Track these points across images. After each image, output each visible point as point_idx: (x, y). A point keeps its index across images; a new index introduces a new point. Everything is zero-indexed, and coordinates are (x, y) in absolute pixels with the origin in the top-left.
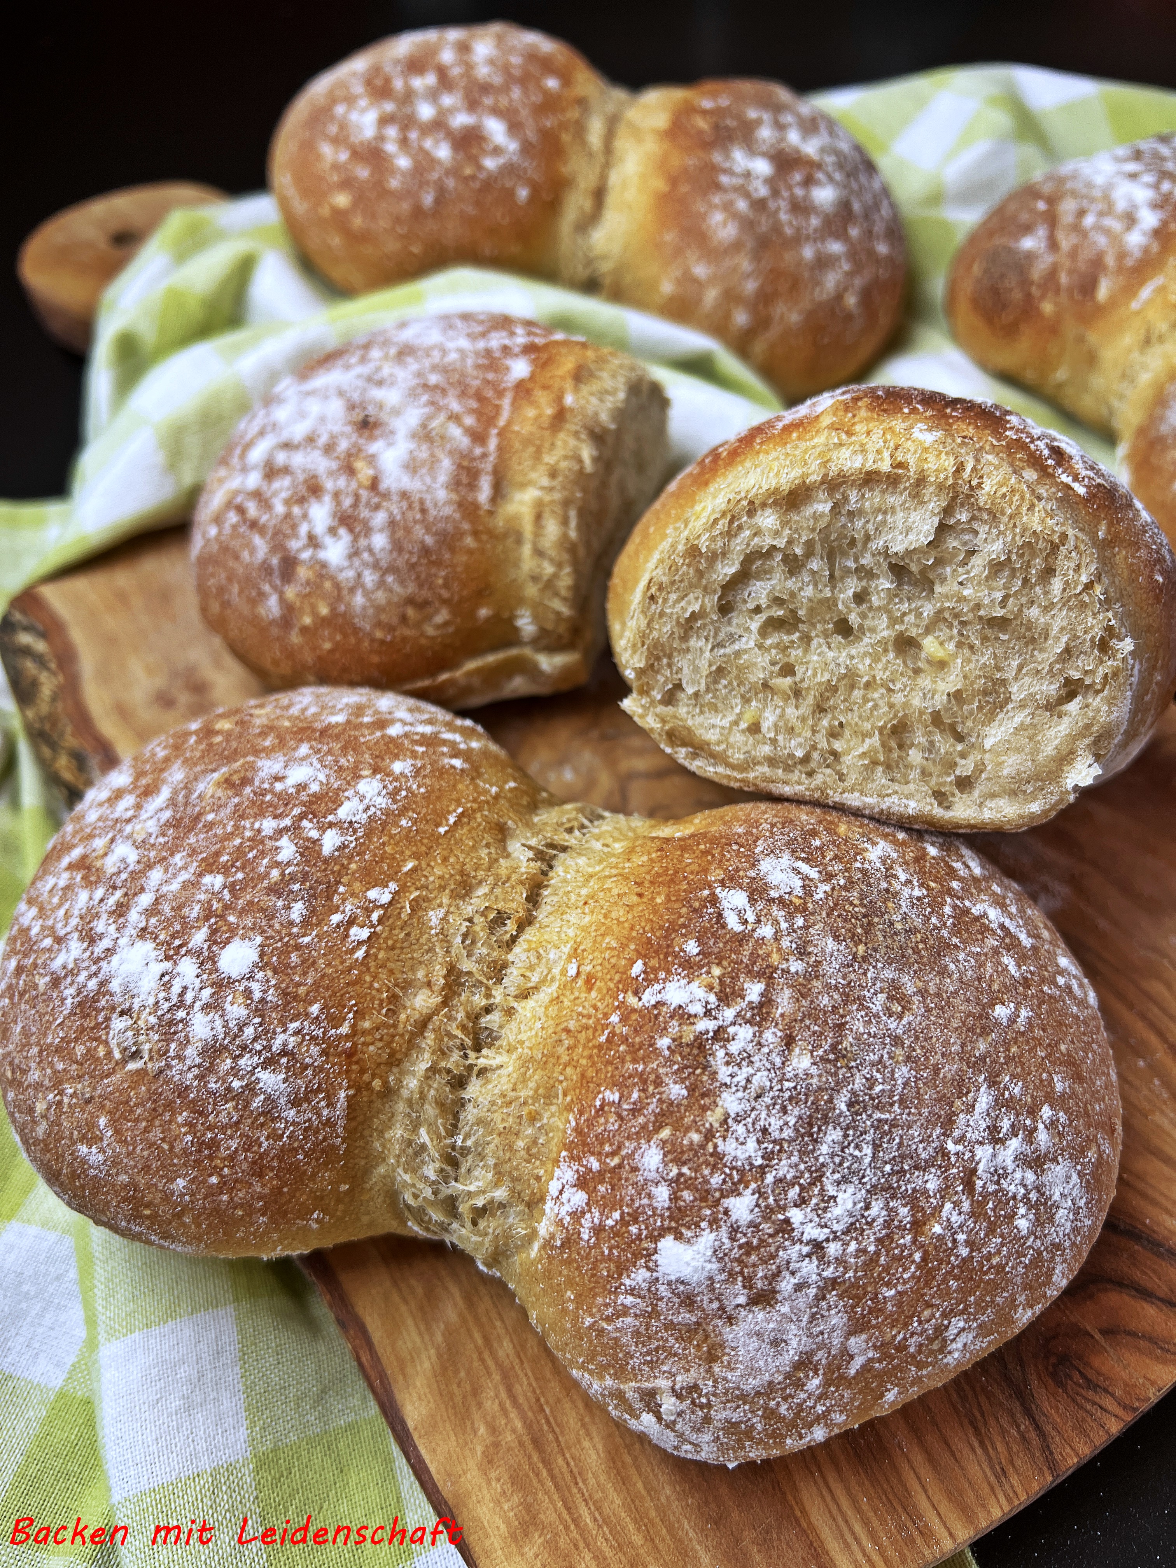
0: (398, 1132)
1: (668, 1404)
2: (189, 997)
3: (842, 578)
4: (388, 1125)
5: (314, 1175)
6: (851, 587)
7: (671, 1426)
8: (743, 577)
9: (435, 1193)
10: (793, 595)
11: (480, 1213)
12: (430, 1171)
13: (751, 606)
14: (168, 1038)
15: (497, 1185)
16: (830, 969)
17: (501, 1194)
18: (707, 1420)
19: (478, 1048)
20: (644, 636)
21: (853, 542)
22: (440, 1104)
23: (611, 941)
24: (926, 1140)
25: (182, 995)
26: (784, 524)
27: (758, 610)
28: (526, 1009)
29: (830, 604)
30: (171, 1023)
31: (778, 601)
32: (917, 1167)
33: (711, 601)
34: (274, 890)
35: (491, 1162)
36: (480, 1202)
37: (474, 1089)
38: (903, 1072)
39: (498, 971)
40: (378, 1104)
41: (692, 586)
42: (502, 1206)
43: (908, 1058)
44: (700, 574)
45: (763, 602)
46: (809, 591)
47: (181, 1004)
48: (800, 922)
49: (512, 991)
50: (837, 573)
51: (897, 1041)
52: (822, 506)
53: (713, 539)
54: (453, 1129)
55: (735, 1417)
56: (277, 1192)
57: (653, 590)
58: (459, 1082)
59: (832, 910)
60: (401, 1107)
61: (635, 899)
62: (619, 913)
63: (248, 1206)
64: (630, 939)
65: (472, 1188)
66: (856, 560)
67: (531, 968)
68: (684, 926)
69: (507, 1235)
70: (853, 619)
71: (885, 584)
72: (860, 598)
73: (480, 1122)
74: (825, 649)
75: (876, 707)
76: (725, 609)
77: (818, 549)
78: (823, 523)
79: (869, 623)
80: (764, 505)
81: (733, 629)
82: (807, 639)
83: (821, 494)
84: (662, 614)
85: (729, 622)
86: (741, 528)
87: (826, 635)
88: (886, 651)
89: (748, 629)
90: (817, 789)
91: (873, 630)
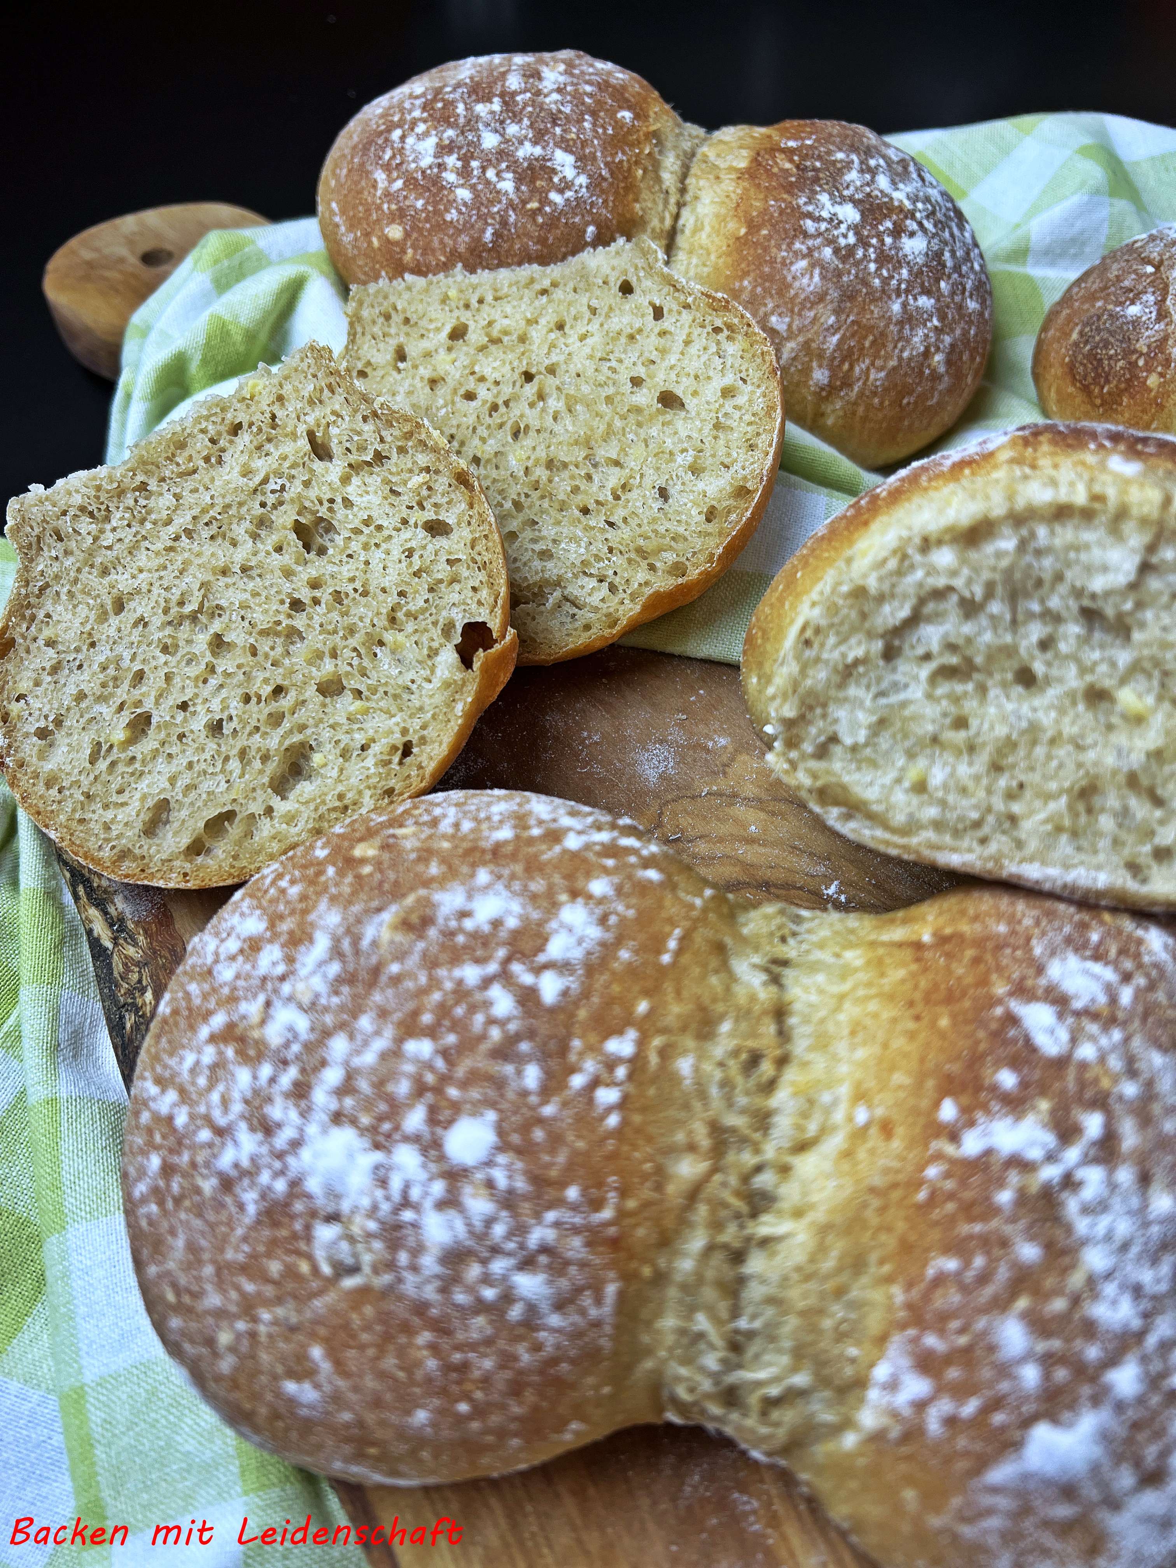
3: (1025, 623)
6: (1035, 632)
8: (914, 620)
10: (969, 641)
13: (920, 651)
20: (795, 685)
21: (1039, 583)
26: (963, 561)
27: (927, 657)
29: (1010, 651)
31: (951, 647)
33: (878, 645)
41: (854, 630)
44: (864, 616)
45: (935, 647)
46: (987, 637)
50: (1020, 617)
52: (1007, 543)
53: (881, 579)
57: (809, 633)
66: (1042, 601)
70: (1039, 668)
71: (1074, 629)
72: (1045, 645)
74: (1003, 700)
75: (1061, 766)
76: (890, 654)
77: (999, 590)
78: (1005, 563)
79: (1055, 672)
80: (940, 542)
81: (898, 677)
82: (982, 690)
83: (1006, 530)
84: (817, 660)
85: (894, 670)
86: (912, 567)
87: (1004, 685)
88: (1074, 703)
89: (916, 678)
90: (990, 858)
91: (1060, 680)
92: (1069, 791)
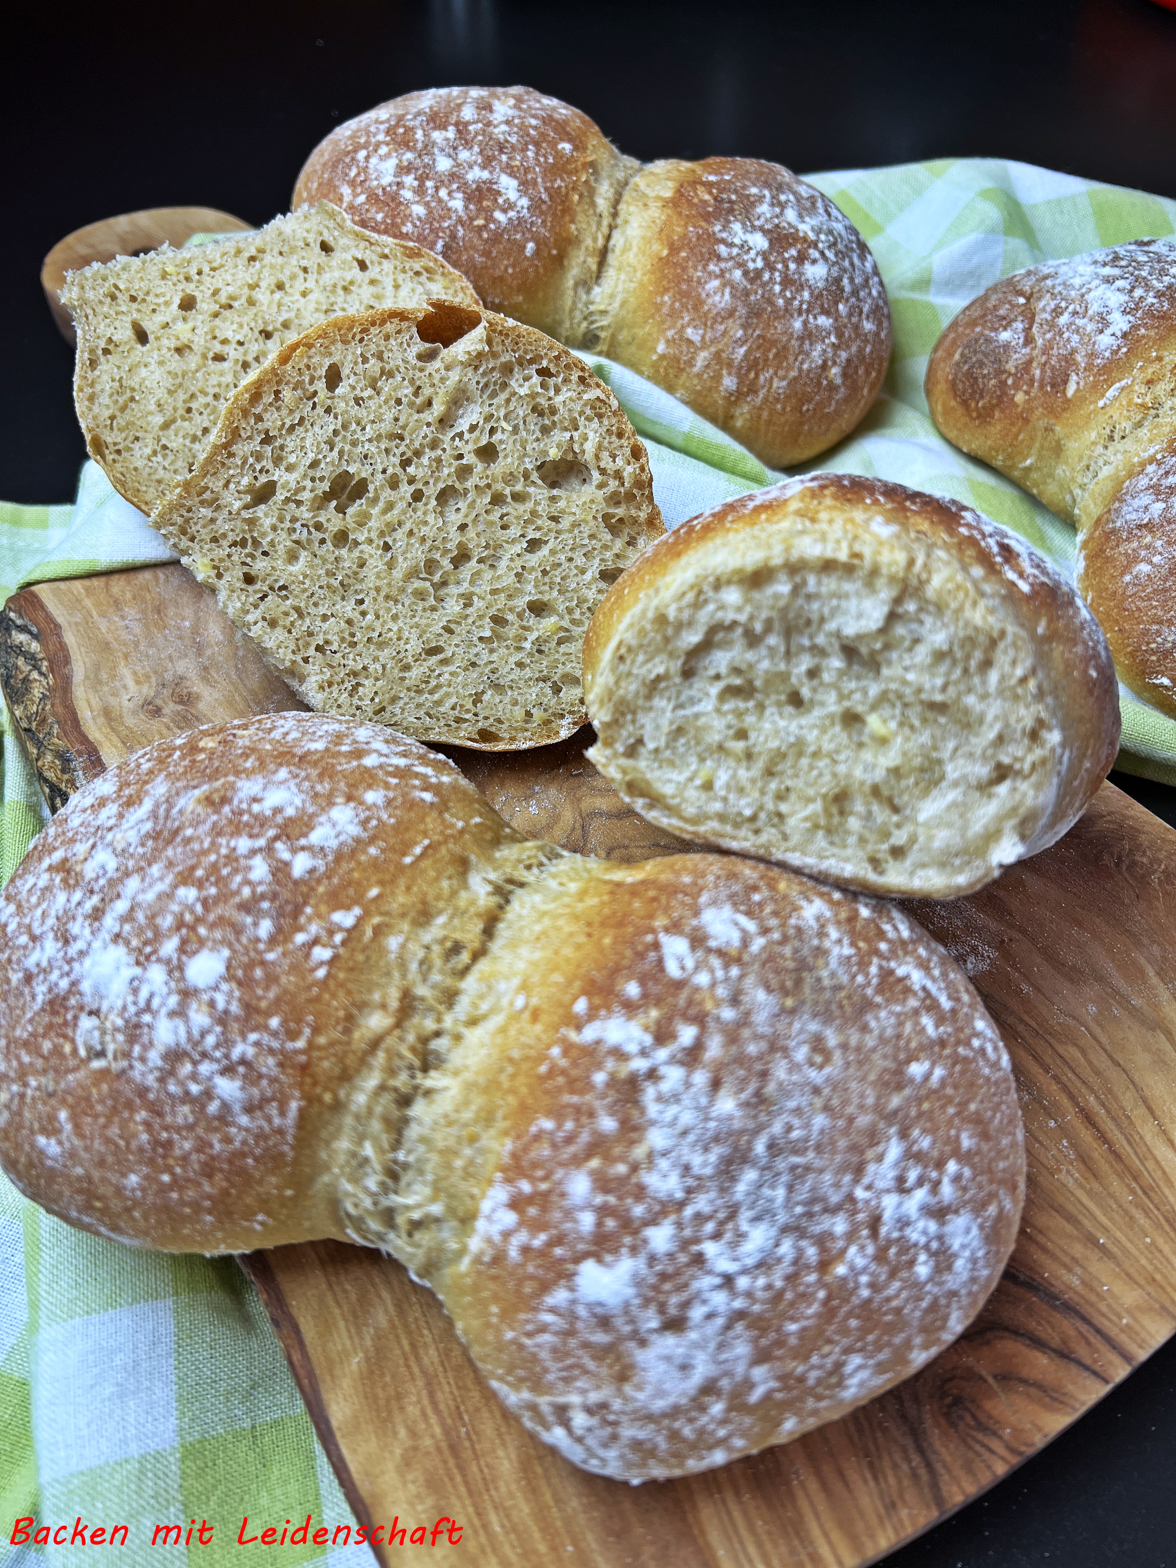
0: (344, 1144)
1: (579, 1419)
2: (156, 1002)
3: (797, 654)
4: (336, 1135)
5: (262, 1179)
6: (805, 663)
7: (580, 1439)
8: (706, 646)
9: (375, 1204)
10: (751, 666)
11: (416, 1225)
12: (372, 1183)
13: (712, 672)
14: (133, 1039)
15: (433, 1200)
16: (760, 1018)
17: (437, 1209)
18: (615, 1436)
19: (425, 1069)
20: (610, 693)
21: (809, 622)
22: (386, 1120)
23: (558, 978)
25: (149, 1000)
26: (747, 600)
27: (717, 677)
28: (474, 1036)
29: (784, 677)
30: (137, 1026)
31: (736, 671)
32: (826, 1210)
33: (676, 666)
34: (245, 907)
35: (430, 1177)
36: (416, 1215)
37: (418, 1108)
38: (820, 1121)
39: (450, 997)
40: (327, 1116)
41: (658, 651)
42: (437, 1220)
43: (827, 1108)
44: (667, 640)
45: (723, 670)
46: (765, 665)
47: (148, 1009)
48: (734, 971)
49: (463, 1017)
50: (793, 649)
51: (816, 1091)
52: (783, 587)
53: (680, 610)
54: (397, 1143)
56: (226, 1192)
57: (623, 651)
58: (405, 1101)
59: (765, 962)
60: (349, 1120)
61: (583, 938)
62: (568, 951)
63: (197, 1204)
64: (575, 977)
65: (410, 1201)
66: (811, 638)
67: (482, 997)
68: (627, 967)
69: (440, 1248)
70: (805, 692)
71: (836, 663)
72: (813, 673)
73: (421, 1139)
74: (777, 718)
75: (820, 775)
76: (688, 673)
77: (777, 625)
78: (782, 603)
79: (819, 697)
80: (729, 582)
81: (693, 693)
82: (761, 707)
83: (783, 577)
84: (629, 674)
85: (691, 686)
86: (706, 601)
87: (779, 705)
88: (833, 724)
89: (707, 694)
90: (762, 846)
91: (822, 704)
92: (824, 797)
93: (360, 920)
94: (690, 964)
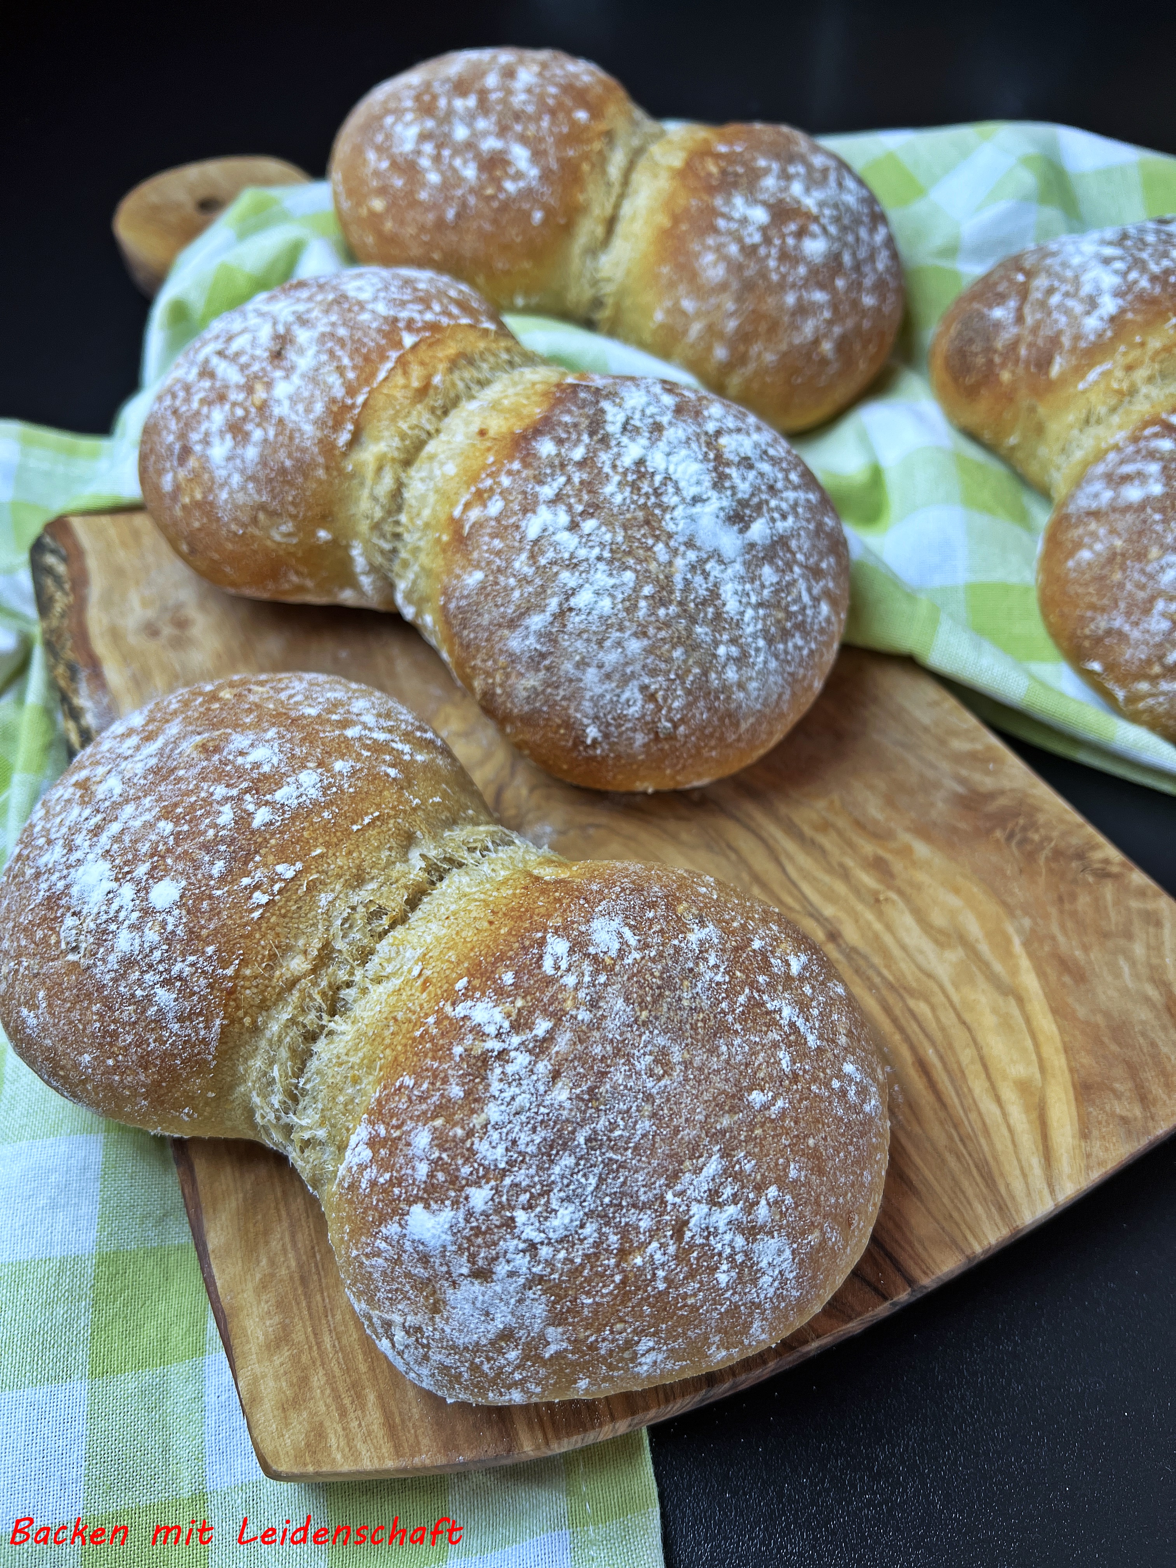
0: (258, 1063)
1: (399, 1335)
2: (122, 915)
4: (252, 1054)
5: (187, 1080)
7: (400, 1354)
9: (278, 1118)
11: (307, 1144)
12: (276, 1100)
14: (100, 942)
15: (321, 1125)
16: (612, 1025)
17: (321, 1134)
18: (426, 1358)
19: (332, 1013)
22: (293, 1050)
23: (452, 956)
24: (649, 1186)
25: (118, 912)
28: (378, 992)
30: (105, 932)
32: (634, 1206)
34: (206, 847)
35: (320, 1106)
36: (306, 1135)
37: (320, 1046)
38: (645, 1125)
39: (364, 955)
40: (246, 1036)
42: (321, 1143)
43: (654, 1115)
47: (115, 919)
48: (602, 979)
49: (370, 974)
51: (649, 1098)
54: (300, 1072)
55: (448, 1362)
56: (157, 1084)
58: (311, 1037)
59: (634, 975)
60: (263, 1044)
61: (486, 924)
62: (468, 934)
63: (134, 1089)
64: (467, 958)
65: (304, 1123)
67: (389, 960)
68: (510, 958)
69: (321, 1166)
73: (318, 1072)
93: (298, 875)
94: (564, 965)
